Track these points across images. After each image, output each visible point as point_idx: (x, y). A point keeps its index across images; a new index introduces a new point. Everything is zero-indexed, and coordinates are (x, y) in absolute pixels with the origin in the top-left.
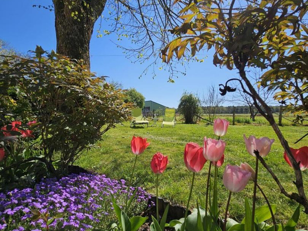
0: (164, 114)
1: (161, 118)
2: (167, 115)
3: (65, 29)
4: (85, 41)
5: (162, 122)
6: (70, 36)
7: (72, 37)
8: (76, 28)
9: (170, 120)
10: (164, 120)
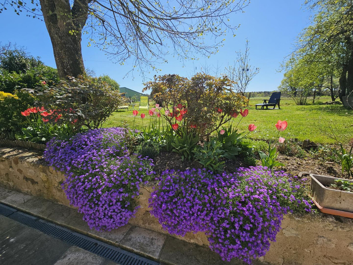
0: (139, 100)
1: (137, 104)
2: (142, 101)
3: (61, 39)
4: (79, 49)
5: (138, 107)
6: (67, 45)
7: (69, 46)
8: (70, 39)
9: (144, 105)
10: (140, 105)
